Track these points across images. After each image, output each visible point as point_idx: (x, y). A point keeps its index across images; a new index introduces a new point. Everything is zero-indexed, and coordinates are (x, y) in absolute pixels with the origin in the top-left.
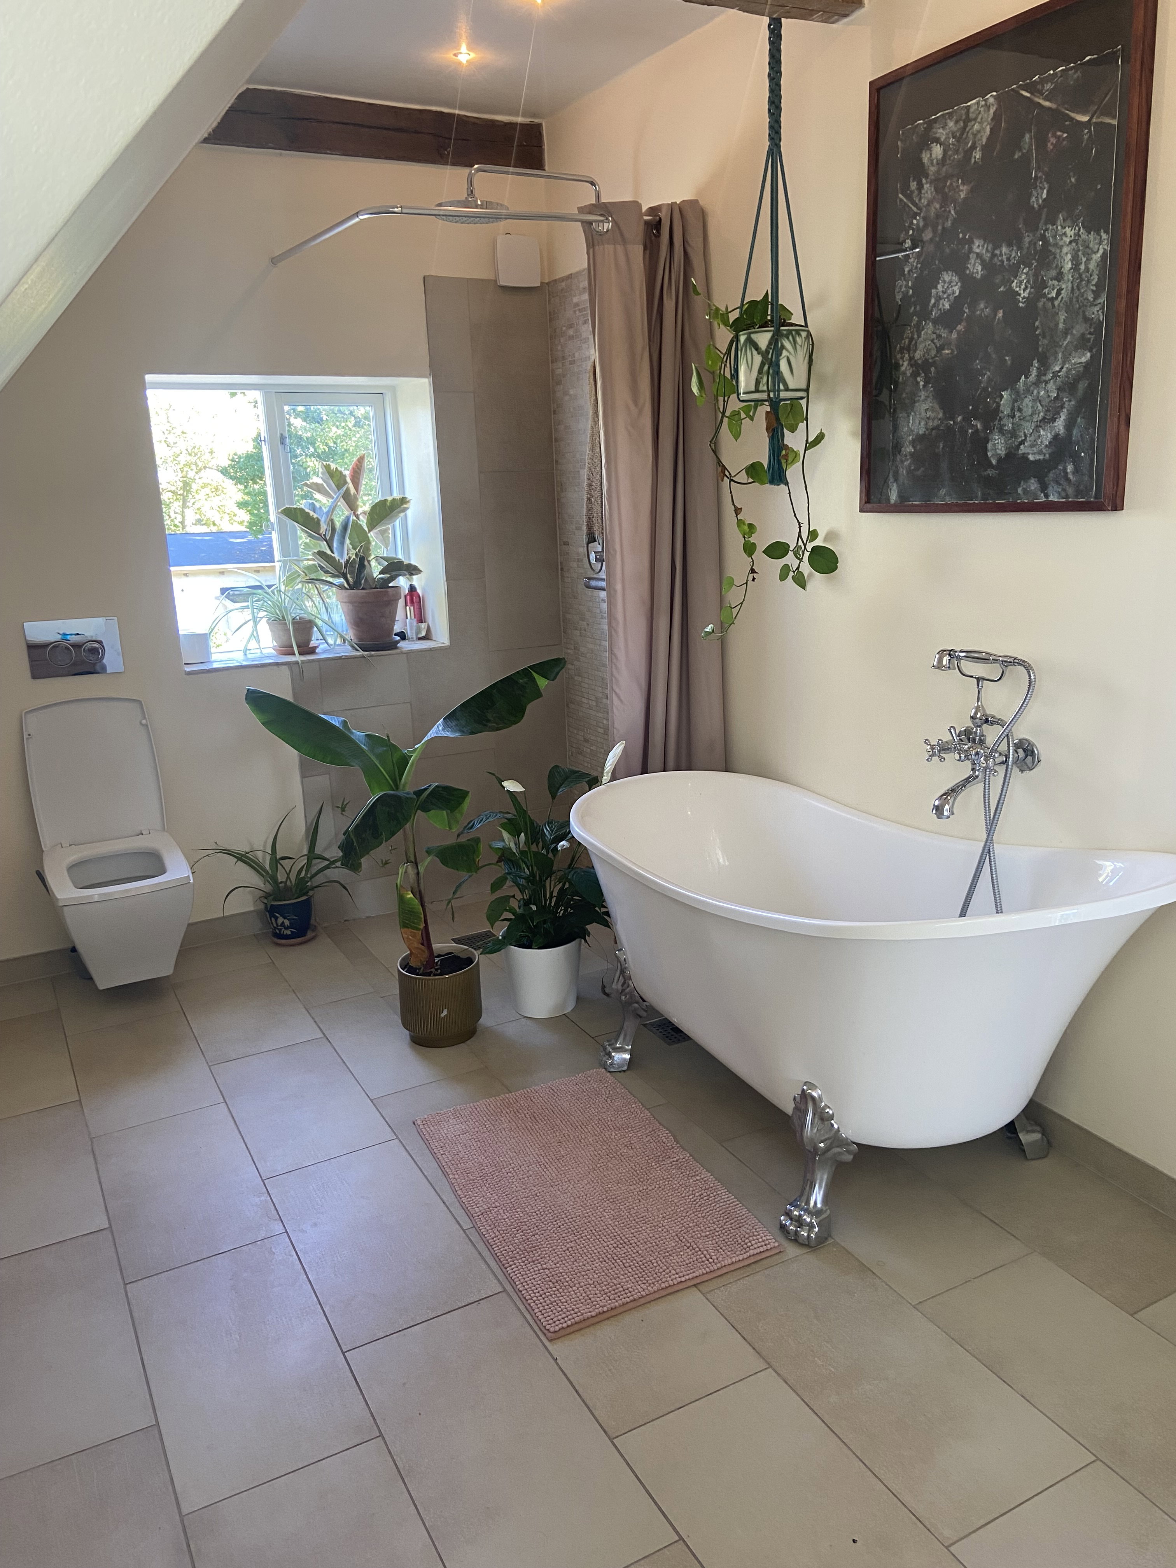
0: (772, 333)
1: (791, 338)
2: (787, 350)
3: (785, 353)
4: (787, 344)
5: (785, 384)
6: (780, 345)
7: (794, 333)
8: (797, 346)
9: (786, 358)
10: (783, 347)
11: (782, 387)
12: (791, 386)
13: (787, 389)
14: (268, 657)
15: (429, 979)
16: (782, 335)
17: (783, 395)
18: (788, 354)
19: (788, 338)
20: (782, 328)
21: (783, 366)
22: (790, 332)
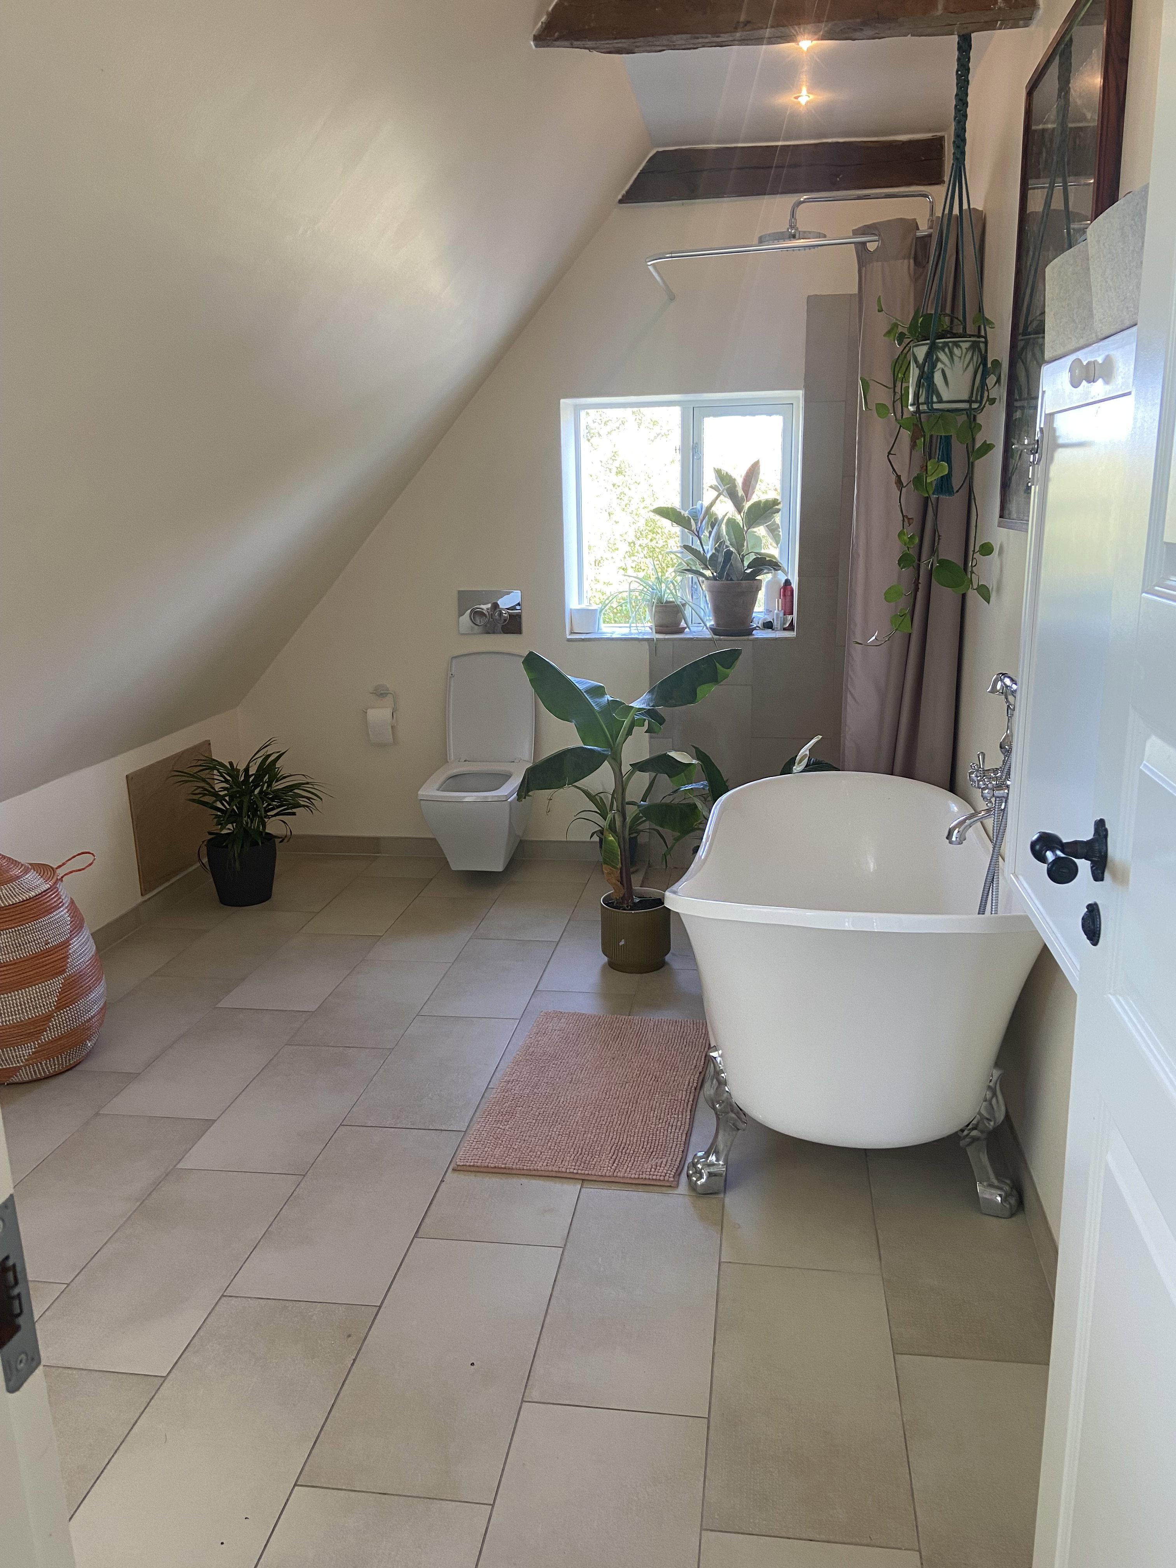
0: (928, 346)
1: (947, 350)
2: (942, 363)
3: (939, 365)
4: (942, 356)
5: (939, 396)
6: (935, 357)
7: (950, 344)
8: (955, 358)
9: (940, 371)
10: (938, 359)
11: (935, 399)
12: (945, 399)
13: (940, 401)
14: (644, 634)
15: (618, 912)
16: (938, 348)
17: (935, 406)
18: (942, 366)
19: (943, 351)
20: (938, 341)
21: (938, 378)
22: (946, 344)
